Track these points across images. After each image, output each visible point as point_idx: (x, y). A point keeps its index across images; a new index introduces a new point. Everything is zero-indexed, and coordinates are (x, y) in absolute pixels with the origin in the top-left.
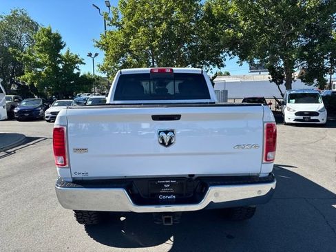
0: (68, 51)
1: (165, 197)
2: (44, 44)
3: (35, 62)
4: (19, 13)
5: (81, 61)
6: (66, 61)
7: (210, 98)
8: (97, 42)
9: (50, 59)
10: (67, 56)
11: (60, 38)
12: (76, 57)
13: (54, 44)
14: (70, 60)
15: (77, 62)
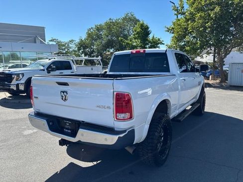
0: (153, 36)
1: (66, 131)
2: (138, 33)
3: (133, 45)
4: (129, 15)
5: (161, 43)
6: (151, 43)
7: (169, 72)
8: (167, 28)
9: (141, 42)
10: (152, 40)
11: (148, 28)
12: (159, 40)
13: (144, 32)
14: (154, 42)
15: (159, 44)
